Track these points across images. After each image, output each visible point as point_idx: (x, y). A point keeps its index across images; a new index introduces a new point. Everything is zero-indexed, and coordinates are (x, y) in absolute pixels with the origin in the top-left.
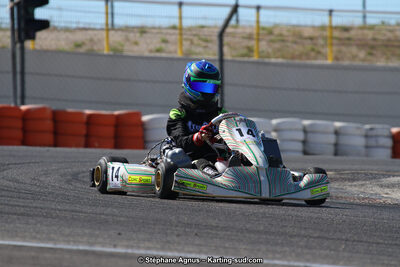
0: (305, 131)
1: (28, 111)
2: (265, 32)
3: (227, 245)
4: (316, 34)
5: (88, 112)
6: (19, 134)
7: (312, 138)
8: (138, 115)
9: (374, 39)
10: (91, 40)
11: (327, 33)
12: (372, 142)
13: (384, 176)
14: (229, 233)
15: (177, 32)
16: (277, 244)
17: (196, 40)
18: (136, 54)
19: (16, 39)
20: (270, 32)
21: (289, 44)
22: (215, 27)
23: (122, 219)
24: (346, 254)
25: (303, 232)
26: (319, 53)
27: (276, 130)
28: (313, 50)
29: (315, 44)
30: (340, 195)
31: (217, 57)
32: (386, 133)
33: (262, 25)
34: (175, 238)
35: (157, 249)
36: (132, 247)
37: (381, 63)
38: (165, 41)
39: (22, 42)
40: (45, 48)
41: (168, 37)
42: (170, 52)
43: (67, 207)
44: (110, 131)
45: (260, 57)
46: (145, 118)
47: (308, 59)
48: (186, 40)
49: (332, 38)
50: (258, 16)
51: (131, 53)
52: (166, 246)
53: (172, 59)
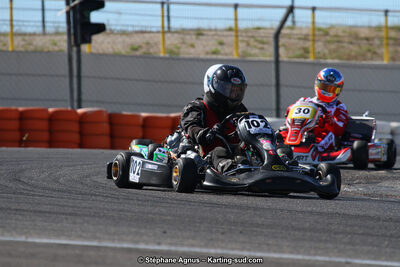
1: (85, 114)
2: (321, 33)
3: (270, 242)
4: (373, 35)
5: (144, 114)
6: (76, 137)
10: (148, 44)
11: (383, 34)
14: (274, 231)
15: (233, 33)
16: (321, 241)
17: (252, 41)
18: (191, 56)
19: (73, 43)
20: (326, 33)
21: (345, 45)
22: (272, 29)
23: (169, 218)
24: (388, 250)
25: (348, 229)
26: (375, 53)
28: (369, 51)
29: (371, 45)
30: (391, 193)
31: (272, 59)
33: (317, 26)
34: (221, 237)
35: (201, 246)
36: (176, 245)
38: (221, 44)
39: (78, 46)
40: (101, 52)
41: (225, 40)
42: (226, 54)
43: (115, 207)
45: (316, 58)
47: (365, 60)
48: (243, 41)
49: (388, 38)
50: (314, 17)
51: (186, 56)
52: (209, 243)
53: (228, 61)
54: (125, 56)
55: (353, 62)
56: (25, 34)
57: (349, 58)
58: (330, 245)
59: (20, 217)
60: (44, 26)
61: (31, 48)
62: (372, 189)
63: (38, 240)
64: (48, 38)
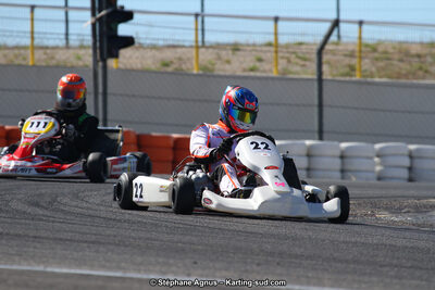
0: (411, 156)
2: (369, 49)
3: (310, 275)
4: (425, 51)
5: (175, 136)
7: (418, 164)
10: (180, 59)
14: (314, 262)
16: (365, 274)
17: (293, 57)
18: (228, 74)
19: (98, 57)
20: (374, 50)
21: (395, 62)
22: (315, 44)
23: (200, 247)
25: (395, 262)
26: (426, 71)
27: (378, 156)
28: (421, 69)
29: (423, 62)
31: (315, 77)
33: (364, 41)
34: (256, 268)
38: (260, 60)
39: (104, 61)
40: (128, 67)
41: (263, 56)
42: (264, 71)
43: (142, 235)
45: (362, 76)
47: (415, 78)
48: (282, 58)
50: (360, 32)
51: (221, 73)
53: (267, 78)
54: (155, 72)
55: (403, 81)
56: (47, 48)
57: (399, 76)
58: (374, 279)
59: (38, 245)
60: (67, 39)
61: (54, 62)
62: (421, 218)
63: (57, 270)
64: (71, 51)
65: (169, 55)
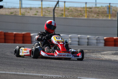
0: (79, 38)
2: (67, 9)
3: (56, 72)
4: (82, 10)
5: (15, 33)
7: (81, 40)
8: (30, 34)
9: (99, 11)
10: (16, 12)
11: (85, 9)
12: (98, 41)
13: (102, 51)
14: (57, 68)
16: (71, 72)
17: (46, 11)
18: (28, 16)
20: (68, 9)
21: (74, 13)
22: (52, 8)
23: (25, 64)
24: (91, 75)
25: (79, 68)
26: (83, 15)
27: (70, 38)
28: (81, 14)
30: (89, 57)
31: (53, 16)
32: (103, 39)
33: (66, 7)
34: (42, 70)
35: (36, 73)
36: (28, 73)
37: (101, 18)
38: (37, 12)
40: (2, 14)
41: (39, 11)
42: (39, 15)
43: (9, 61)
44: (21, 38)
45: (65, 16)
46: (32, 35)
47: (80, 17)
48: (44, 11)
49: (87, 11)
50: (65, 5)
51: (27, 16)
52: (38, 72)
53: (40, 17)
54: (9, 15)
57: (75, 16)
58: (74, 73)
65: (12, 10)
